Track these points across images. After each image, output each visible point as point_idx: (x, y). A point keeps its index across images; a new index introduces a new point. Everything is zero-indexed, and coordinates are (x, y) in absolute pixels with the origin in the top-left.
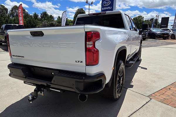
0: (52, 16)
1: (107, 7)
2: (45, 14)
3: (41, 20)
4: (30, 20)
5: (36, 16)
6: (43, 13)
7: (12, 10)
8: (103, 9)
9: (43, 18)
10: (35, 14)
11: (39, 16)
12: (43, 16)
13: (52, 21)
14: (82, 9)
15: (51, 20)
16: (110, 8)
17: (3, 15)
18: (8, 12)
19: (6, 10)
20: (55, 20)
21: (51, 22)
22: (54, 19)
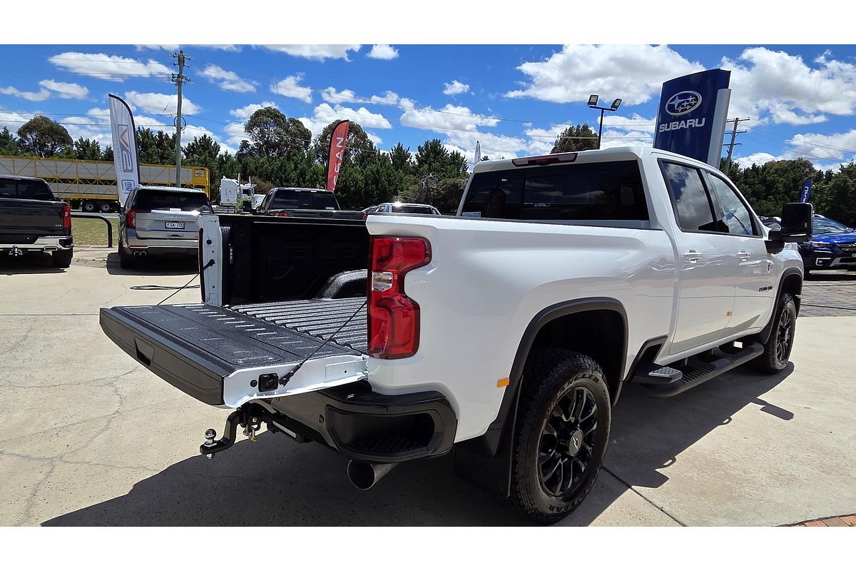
0: (458, 155)
1: (685, 118)
2: (433, 152)
3: (416, 171)
4: (378, 171)
5: (401, 155)
6: (426, 146)
7: (323, 138)
8: (664, 128)
9: (426, 166)
10: (399, 149)
11: (413, 158)
12: (427, 156)
13: (458, 175)
14: (586, 128)
15: (455, 172)
16: (700, 123)
17: (295, 155)
18: (312, 144)
19: (306, 135)
20: (468, 171)
21: (450, 181)
22: (465, 168)
